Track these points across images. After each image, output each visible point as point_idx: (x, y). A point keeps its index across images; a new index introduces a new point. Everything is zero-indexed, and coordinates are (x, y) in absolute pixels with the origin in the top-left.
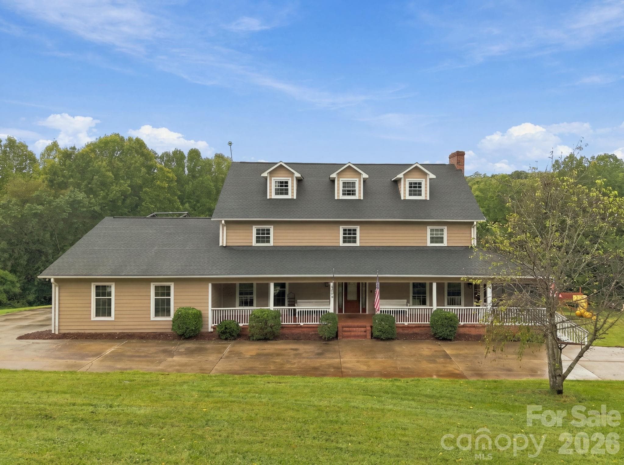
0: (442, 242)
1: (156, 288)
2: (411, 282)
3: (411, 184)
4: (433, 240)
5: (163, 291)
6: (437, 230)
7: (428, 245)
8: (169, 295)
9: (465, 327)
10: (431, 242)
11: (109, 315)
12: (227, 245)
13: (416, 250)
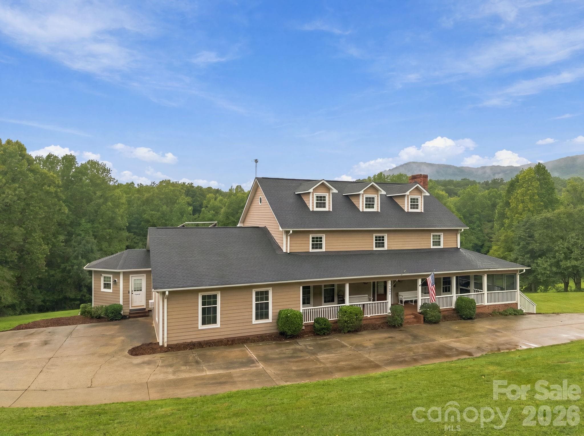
1: (257, 293)
5: (262, 296)
8: (267, 299)
11: (215, 322)
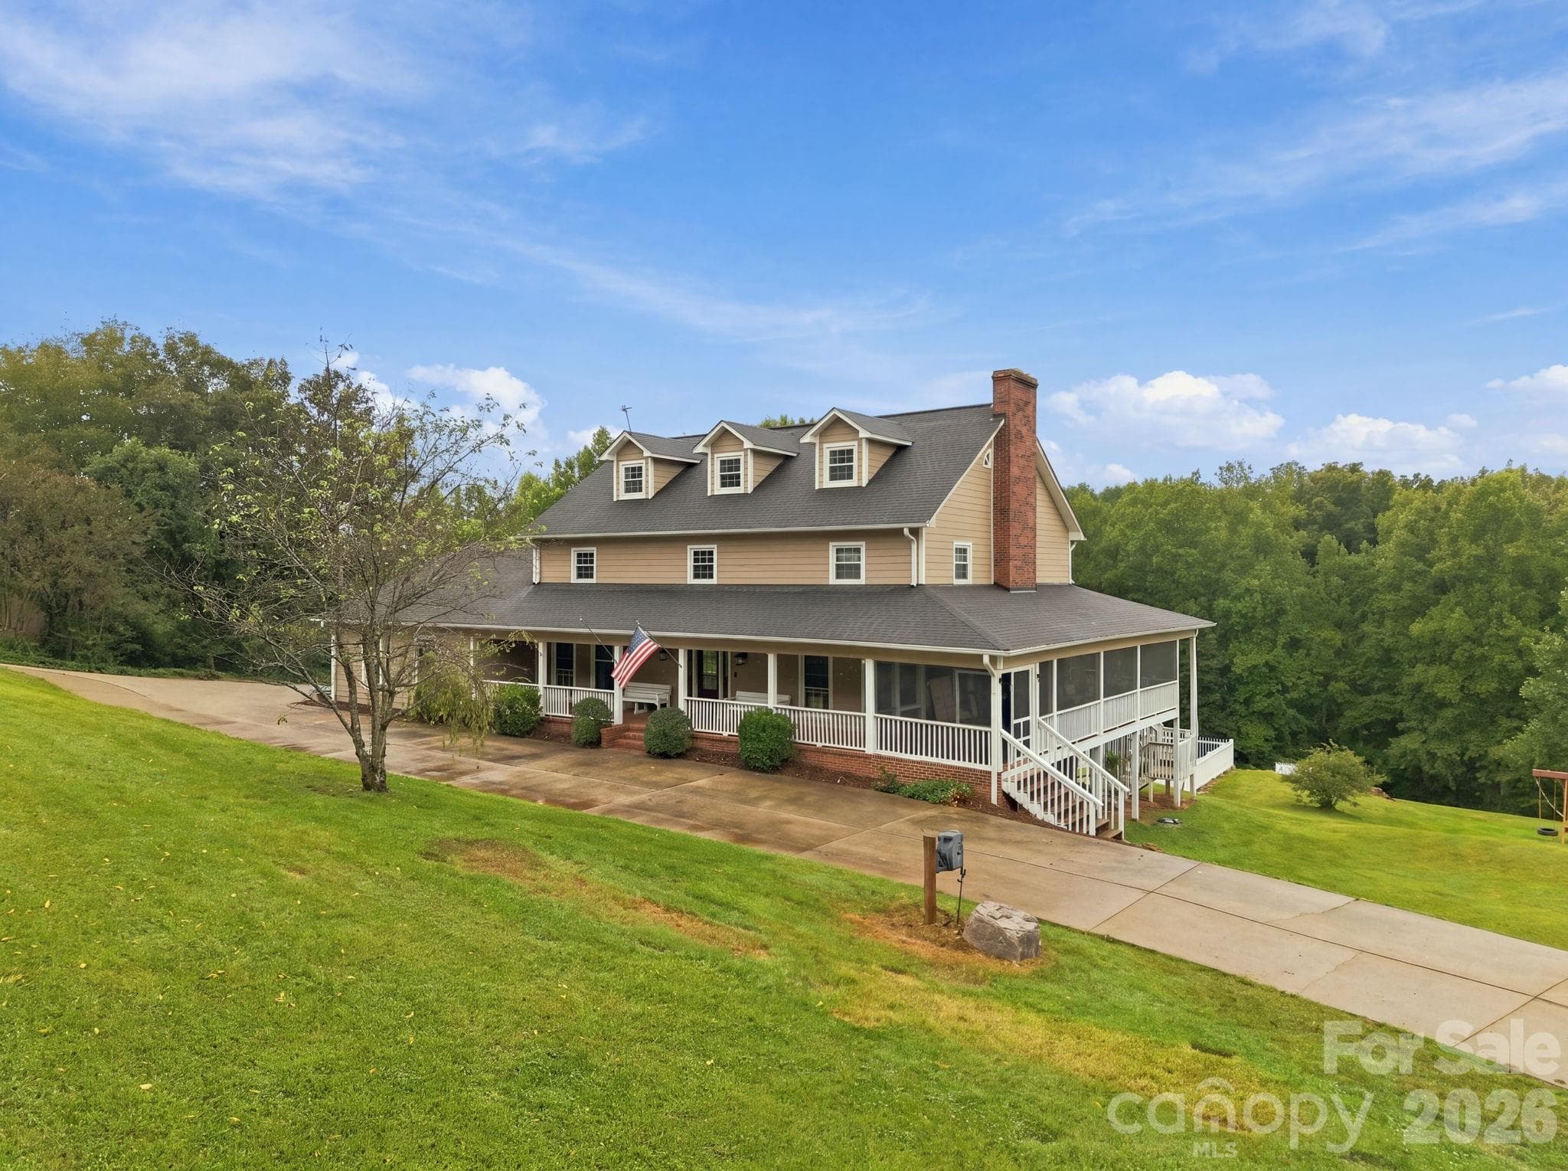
0: (858, 576)
2: (801, 654)
3: (833, 453)
4: (841, 571)
6: (848, 550)
7: (831, 583)
9: (825, 753)
10: (838, 576)
12: (544, 581)
13: (803, 593)
